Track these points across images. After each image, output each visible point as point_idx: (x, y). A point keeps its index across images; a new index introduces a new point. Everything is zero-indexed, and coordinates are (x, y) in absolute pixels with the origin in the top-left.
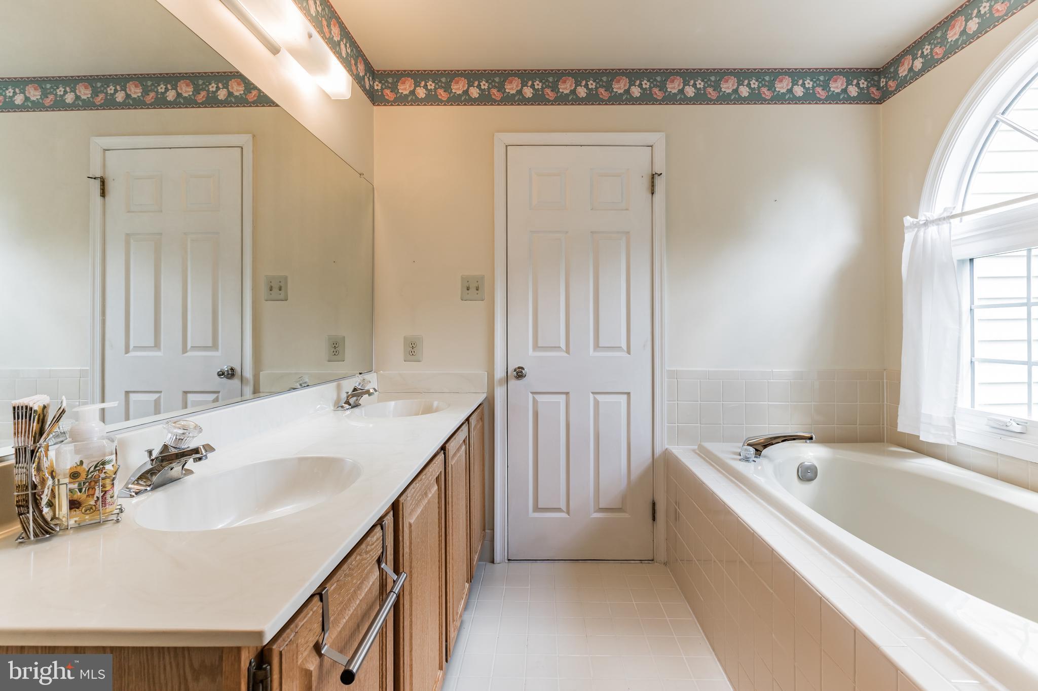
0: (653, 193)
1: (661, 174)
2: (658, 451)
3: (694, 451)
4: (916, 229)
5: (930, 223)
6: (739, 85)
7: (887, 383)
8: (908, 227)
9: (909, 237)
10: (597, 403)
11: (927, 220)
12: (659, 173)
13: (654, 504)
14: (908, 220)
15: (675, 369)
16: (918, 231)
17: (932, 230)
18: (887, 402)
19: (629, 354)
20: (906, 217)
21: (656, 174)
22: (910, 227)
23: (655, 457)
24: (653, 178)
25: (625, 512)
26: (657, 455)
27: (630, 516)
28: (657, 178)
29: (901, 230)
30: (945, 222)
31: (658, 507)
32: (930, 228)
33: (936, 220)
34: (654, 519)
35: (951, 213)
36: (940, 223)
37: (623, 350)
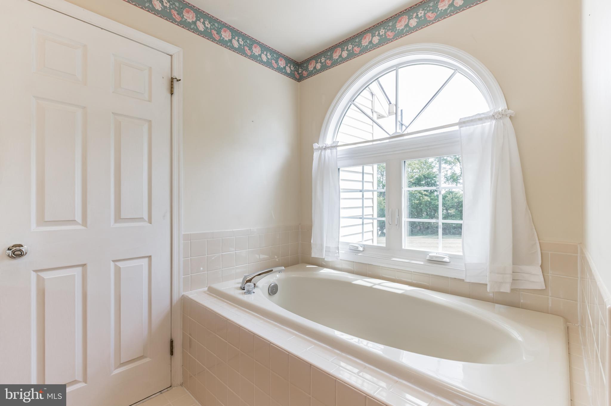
0: (172, 94)
1: (180, 80)
2: (176, 298)
3: (205, 292)
4: (320, 151)
5: (327, 148)
6: (232, 38)
7: (301, 231)
8: (315, 149)
9: (316, 155)
10: (118, 271)
11: (326, 146)
12: (178, 79)
13: (172, 342)
14: (316, 146)
15: (189, 233)
16: (321, 152)
17: (328, 151)
18: (301, 241)
19: (151, 223)
20: (315, 144)
21: (176, 79)
22: (317, 149)
23: (173, 304)
24: (172, 82)
25: (146, 357)
26: (175, 302)
27: (150, 359)
28: (175, 84)
29: (312, 150)
30: (334, 148)
31: (175, 344)
32: (327, 151)
33: (330, 147)
34: (172, 353)
35: (337, 144)
36: (332, 148)
37: (145, 221)
